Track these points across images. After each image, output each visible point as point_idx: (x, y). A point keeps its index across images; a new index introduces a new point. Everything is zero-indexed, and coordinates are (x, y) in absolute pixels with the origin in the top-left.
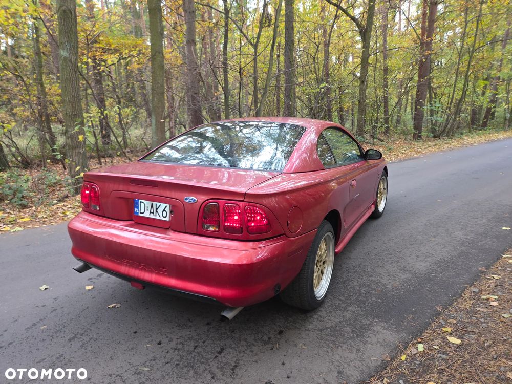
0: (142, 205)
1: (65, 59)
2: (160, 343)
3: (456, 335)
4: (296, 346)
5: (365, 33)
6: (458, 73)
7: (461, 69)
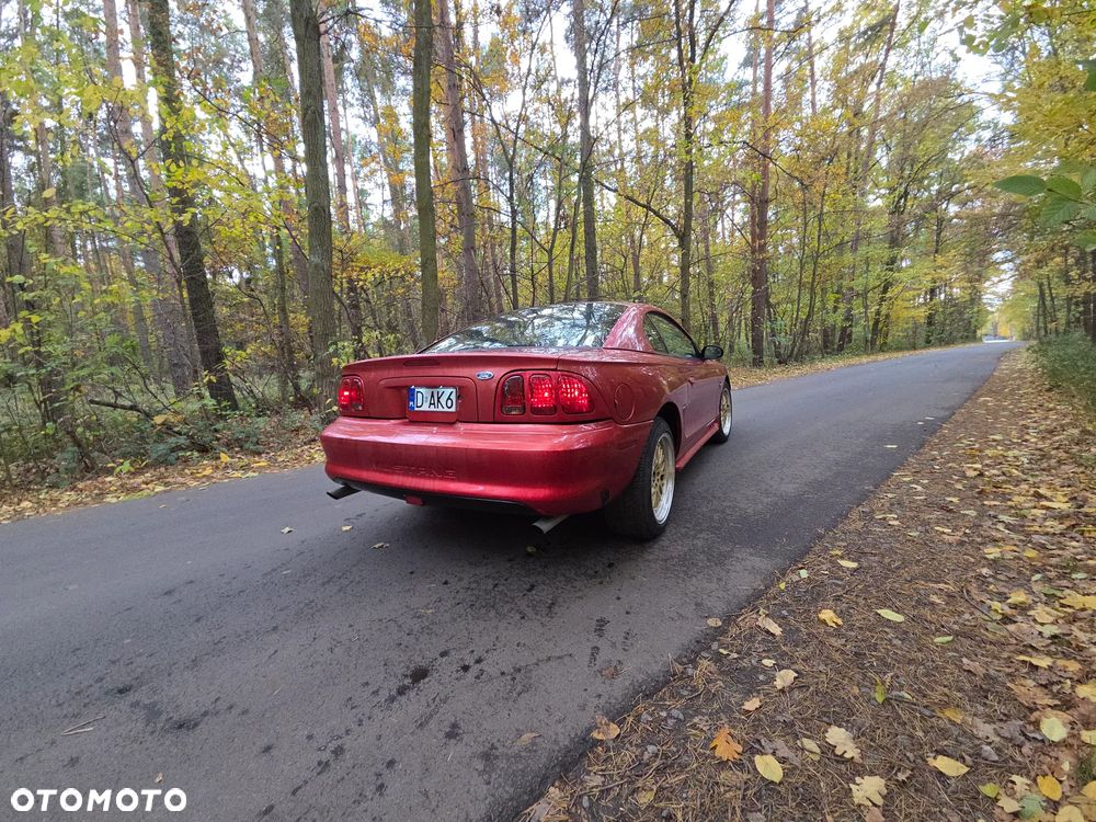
0: (420, 395)
1: (316, 266)
2: (446, 583)
3: (849, 558)
4: (633, 578)
5: (683, 237)
6: (801, 285)
7: (805, 280)
